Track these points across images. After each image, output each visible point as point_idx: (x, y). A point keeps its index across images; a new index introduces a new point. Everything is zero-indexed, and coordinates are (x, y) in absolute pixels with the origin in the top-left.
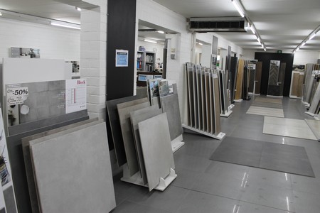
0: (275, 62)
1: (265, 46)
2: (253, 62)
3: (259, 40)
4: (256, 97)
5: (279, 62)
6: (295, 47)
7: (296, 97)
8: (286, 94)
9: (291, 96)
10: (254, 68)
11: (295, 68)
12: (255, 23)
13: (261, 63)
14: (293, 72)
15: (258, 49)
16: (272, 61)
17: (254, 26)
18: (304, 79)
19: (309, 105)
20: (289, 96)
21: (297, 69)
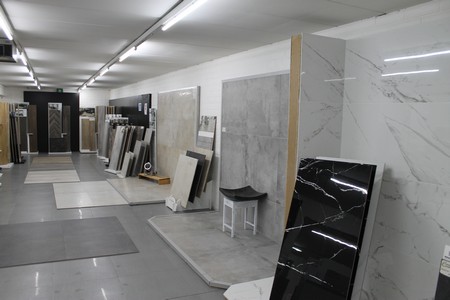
0: (55, 104)
1: (39, 83)
2: (21, 105)
3: (31, 73)
4: (32, 157)
5: (60, 105)
6: (81, 84)
7: (88, 151)
8: (75, 148)
9: (82, 151)
10: (25, 115)
11: (82, 112)
12: (28, 50)
13: (34, 107)
14: (81, 118)
15: (28, 87)
16: (50, 104)
17: (25, 53)
18: (96, 126)
19: (107, 160)
20: (78, 150)
21: (85, 113)
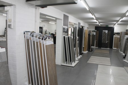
0: (105, 31)
2: (94, 31)
4: (96, 49)
5: (107, 31)
6: (115, 23)
7: (116, 49)
8: (111, 47)
9: (113, 48)
10: (95, 34)
11: (115, 34)
13: (98, 32)
14: (114, 36)
15: (97, 25)
16: (104, 31)
18: (120, 40)
20: (112, 48)
21: (116, 34)
